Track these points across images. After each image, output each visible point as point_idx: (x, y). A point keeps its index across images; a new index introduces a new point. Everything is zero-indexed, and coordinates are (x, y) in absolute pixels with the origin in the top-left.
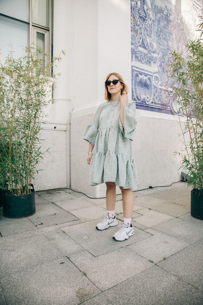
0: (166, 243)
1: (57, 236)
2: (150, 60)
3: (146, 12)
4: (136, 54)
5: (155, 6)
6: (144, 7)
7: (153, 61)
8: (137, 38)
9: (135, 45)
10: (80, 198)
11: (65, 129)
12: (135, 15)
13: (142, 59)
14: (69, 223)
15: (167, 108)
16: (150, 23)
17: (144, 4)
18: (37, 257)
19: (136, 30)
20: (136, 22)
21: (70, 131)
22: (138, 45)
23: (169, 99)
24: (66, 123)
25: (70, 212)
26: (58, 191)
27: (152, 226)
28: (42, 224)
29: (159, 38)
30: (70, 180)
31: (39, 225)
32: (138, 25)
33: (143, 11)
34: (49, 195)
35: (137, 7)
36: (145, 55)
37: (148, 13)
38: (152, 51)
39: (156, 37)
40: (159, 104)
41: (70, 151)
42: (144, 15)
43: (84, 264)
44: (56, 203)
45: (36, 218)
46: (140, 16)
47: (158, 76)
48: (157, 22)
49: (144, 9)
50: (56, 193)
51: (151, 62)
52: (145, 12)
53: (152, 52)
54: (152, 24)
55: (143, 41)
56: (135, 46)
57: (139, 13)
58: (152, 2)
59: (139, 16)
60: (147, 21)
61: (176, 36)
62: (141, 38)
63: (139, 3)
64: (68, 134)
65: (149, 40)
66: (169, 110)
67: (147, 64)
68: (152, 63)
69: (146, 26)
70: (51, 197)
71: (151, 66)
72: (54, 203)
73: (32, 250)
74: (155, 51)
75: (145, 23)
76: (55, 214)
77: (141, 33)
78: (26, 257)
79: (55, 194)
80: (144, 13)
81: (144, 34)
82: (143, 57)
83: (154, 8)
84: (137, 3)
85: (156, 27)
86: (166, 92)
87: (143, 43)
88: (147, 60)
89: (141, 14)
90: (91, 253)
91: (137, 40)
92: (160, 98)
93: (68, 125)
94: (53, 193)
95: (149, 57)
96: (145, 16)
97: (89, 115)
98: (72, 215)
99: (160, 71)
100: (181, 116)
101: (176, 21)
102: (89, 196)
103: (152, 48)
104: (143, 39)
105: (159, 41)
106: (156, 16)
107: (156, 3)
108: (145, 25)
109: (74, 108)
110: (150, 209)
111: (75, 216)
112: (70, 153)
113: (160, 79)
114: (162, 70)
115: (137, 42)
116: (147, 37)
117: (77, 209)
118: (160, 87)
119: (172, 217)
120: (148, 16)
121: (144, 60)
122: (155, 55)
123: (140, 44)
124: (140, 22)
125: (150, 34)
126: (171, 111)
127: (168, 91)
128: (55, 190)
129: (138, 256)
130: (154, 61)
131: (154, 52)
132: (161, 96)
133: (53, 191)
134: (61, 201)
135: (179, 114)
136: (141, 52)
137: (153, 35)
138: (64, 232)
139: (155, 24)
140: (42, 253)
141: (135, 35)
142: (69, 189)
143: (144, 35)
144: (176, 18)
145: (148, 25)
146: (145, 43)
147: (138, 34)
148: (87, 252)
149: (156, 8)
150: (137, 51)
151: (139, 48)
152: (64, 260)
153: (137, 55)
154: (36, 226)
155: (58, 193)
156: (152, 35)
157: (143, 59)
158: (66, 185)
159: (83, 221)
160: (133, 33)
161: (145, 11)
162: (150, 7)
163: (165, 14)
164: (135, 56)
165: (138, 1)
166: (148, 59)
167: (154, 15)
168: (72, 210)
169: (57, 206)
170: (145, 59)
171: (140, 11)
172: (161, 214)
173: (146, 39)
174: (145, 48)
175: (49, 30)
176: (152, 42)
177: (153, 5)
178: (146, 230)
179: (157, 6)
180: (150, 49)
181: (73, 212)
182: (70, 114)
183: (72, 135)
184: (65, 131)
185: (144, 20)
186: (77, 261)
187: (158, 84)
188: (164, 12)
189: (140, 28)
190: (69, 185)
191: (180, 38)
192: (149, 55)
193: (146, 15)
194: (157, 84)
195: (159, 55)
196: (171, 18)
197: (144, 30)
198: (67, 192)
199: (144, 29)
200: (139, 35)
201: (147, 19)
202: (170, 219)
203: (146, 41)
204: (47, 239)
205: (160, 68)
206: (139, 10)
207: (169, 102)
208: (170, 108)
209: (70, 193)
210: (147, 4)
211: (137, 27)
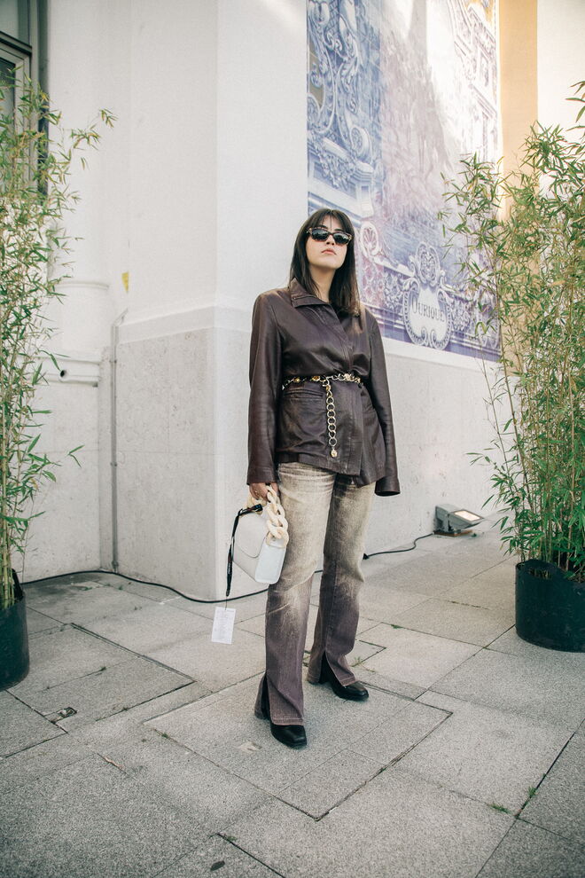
0: (503, 735)
1: (146, 755)
2: (352, 180)
3: (345, 40)
4: (319, 158)
5: (365, 25)
6: (338, 23)
7: (362, 184)
8: (319, 111)
9: (316, 130)
10: (162, 603)
11: (96, 380)
12: (315, 43)
13: (332, 176)
14: (166, 700)
15: (395, 324)
16: (353, 72)
17: (338, 15)
18: (112, 857)
19: (318, 88)
20: (317, 61)
21: (113, 385)
22: (322, 132)
23: (399, 297)
24: (98, 359)
25: (149, 655)
26: (76, 580)
27: (431, 683)
28: (71, 712)
29: (376, 121)
30: (115, 543)
31: (64, 717)
32: (323, 72)
33: (336, 34)
34: (50, 597)
35: (320, 20)
36: (342, 163)
37: (350, 43)
38: (359, 154)
39: (368, 117)
40: (376, 309)
41: (114, 450)
42: (338, 48)
43: (295, 856)
44: (89, 627)
45: (40, 688)
46: (330, 47)
47: (374, 229)
48: (370, 71)
49: (338, 31)
50: (72, 591)
51: (356, 187)
52: (340, 38)
53: (358, 158)
54: (360, 78)
55: (335, 122)
56: (315, 133)
57: (326, 40)
58: (358, 15)
59: (327, 48)
60: (348, 67)
61: (416, 120)
62: (330, 113)
63: (325, 8)
64: (107, 396)
65: (350, 121)
66: (400, 330)
67: (346, 190)
68: (358, 189)
69: (343, 79)
70: (61, 604)
71: (355, 198)
72: (81, 628)
73: (81, 825)
74: (366, 156)
75: (341, 72)
76: (104, 669)
77: (331, 99)
78: (69, 862)
79: (73, 595)
80: (339, 41)
81: (339, 102)
82: (336, 168)
83: (364, 32)
84: (320, 8)
85: (369, 86)
86: (392, 276)
87: (336, 130)
88: (346, 180)
89: (331, 44)
90: (297, 805)
91: (321, 117)
92: (379, 293)
93: (107, 366)
94: (63, 592)
95: (352, 170)
96: (341, 48)
97: (188, 335)
98: (163, 665)
99: (379, 215)
100: (429, 346)
101: (418, 78)
102: (187, 595)
103: (360, 147)
104: (335, 116)
105: (375, 127)
106: (368, 57)
107: (369, 18)
108: (341, 76)
109: (126, 311)
110: (395, 627)
111: (177, 672)
112: (114, 456)
113: (377, 239)
114: (384, 213)
115: (321, 122)
116: (347, 113)
117: (172, 644)
118: (378, 260)
119: (473, 649)
120: (348, 52)
121: (339, 179)
122: (366, 168)
123: (328, 129)
124: (328, 65)
125: (353, 105)
126: (405, 331)
127: (398, 273)
128: (64, 578)
129: (447, 793)
130: (365, 185)
131: (364, 159)
132: (381, 287)
133: (59, 583)
134: (105, 618)
135: (424, 342)
136: (331, 155)
137: (362, 109)
138: (165, 736)
139: (366, 77)
140: (123, 837)
141: (316, 101)
142: (110, 571)
143: (339, 106)
144: (417, 69)
145: (349, 78)
146: (342, 129)
147: (324, 101)
148: (279, 803)
149: (370, 32)
150: (321, 149)
151: (326, 140)
152: (220, 851)
153: (321, 161)
154: (53, 722)
155: (80, 588)
156: (360, 109)
157: (335, 175)
158: (98, 560)
159: (210, 687)
160: (310, 95)
161: (343, 36)
162: (354, 26)
163: (391, 53)
164: (316, 163)
165: (324, 2)
166: (349, 177)
167: (364, 50)
168: (154, 650)
169: (97, 636)
170: (341, 176)
171: (329, 34)
172: (435, 641)
173: (342, 118)
174: (340, 143)
175: (30, 55)
176: (357, 128)
177: (362, 22)
178: (423, 699)
179: (372, 28)
180: (354, 147)
181: (162, 657)
182: (115, 331)
183: (120, 399)
184: (96, 385)
185: (340, 61)
186: (266, 847)
187: (375, 252)
188: (388, 49)
189: (330, 84)
190: (111, 560)
191: (426, 128)
192: (351, 165)
193: (343, 48)
194: (371, 251)
195: (377, 168)
196: (406, 68)
197: (340, 92)
198: (109, 585)
199: (339, 89)
200: (326, 104)
201: (346, 59)
202: (469, 655)
203: (343, 123)
204: (116, 771)
205: (378, 207)
206: (325, 31)
207: (400, 307)
208: (402, 323)
209: (120, 589)
210: (346, 17)
211: (320, 80)
